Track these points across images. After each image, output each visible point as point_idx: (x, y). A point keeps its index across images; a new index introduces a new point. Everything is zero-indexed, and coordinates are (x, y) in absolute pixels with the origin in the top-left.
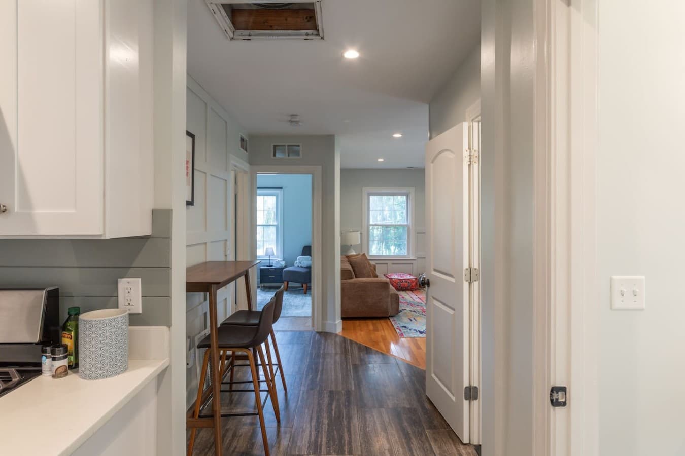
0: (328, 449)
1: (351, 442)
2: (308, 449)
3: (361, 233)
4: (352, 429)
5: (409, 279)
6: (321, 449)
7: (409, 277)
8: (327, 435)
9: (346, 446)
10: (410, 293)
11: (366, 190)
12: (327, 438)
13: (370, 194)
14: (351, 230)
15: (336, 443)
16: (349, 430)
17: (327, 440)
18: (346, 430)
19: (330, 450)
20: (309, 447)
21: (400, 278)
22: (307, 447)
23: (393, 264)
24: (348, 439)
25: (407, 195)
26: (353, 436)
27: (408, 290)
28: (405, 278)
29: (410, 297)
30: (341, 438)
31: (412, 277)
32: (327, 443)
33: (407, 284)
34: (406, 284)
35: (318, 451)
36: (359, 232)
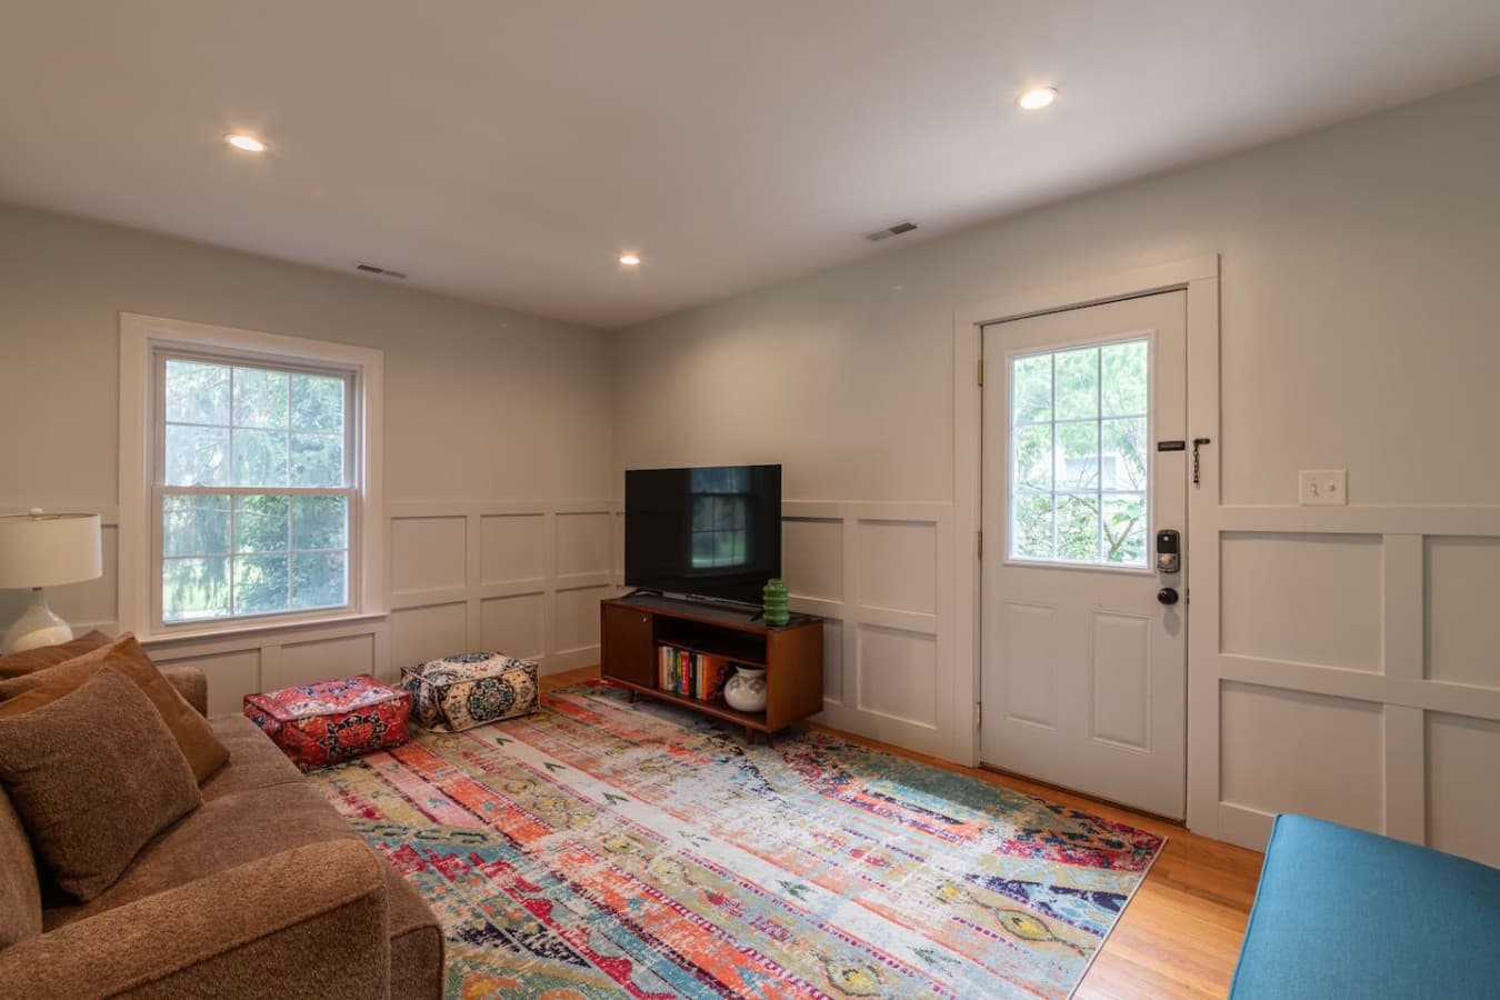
3: (111, 527)
5: (373, 707)
7: (370, 696)
10: (383, 763)
11: (139, 329)
13: (162, 353)
14: (38, 510)
21: (332, 707)
23: (284, 646)
25: (352, 378)
27: (373, 751)
28: (357, 702)
29: (397, 802)
31: (386, 694)
33: (368, 727)
34: (364, 731)
36: (97, 521)
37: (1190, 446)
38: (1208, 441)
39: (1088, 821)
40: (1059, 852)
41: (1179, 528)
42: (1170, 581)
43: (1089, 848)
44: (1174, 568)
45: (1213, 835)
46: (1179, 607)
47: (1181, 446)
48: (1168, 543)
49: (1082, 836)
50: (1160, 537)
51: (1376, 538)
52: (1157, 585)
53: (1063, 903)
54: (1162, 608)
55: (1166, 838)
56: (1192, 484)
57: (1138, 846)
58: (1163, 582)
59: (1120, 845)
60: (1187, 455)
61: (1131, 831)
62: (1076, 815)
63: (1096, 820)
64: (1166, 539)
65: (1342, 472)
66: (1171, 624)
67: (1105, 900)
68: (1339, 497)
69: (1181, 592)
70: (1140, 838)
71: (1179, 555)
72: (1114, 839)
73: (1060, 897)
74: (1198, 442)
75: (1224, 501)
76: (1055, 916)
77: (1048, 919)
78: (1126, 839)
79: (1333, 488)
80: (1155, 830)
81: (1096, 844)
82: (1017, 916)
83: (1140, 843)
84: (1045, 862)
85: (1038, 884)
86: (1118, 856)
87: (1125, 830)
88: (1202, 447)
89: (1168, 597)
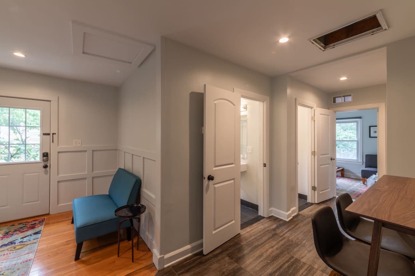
0: (303, 266)
1: (286, 261)
2: (316, 272)
4: (277, 267)
6: (308, 268)
8: (296, 273)
9: (291, 261)
12: (299, 272)
15: (295, 266)
16: (281, 267)
17: (299, 270)
18: (282, 270)
19: (303, 264)
20: (315, 273)
22: (316, 274)
24: (286, 264)
26: (282, 263)
30: (289, 267)
32: (301, 269)
35: (310, 268)
37: (51, 135)
38: (55, 134)
39: (24, 224)
40: (19, 232)
41: (48, 152)
42: (46, 163)
43: (27, 228)
44: (47, 160)
45: (57, 213)
46: (48, 169)
47: (49, 134)
48: (45, 155)
49: (24, 227)
50: (44, 154)
51: (86, 151)
52: (43, 164)
53: (25, 239)
54: (44, 169)
55: (46, 218)
56: (51, 142)
57: (40, 222)
58: (44, 164)
59: (36, 223)
60: (50, 136)
61: (37, 220)
62: (19, 224)
63: (26, 222)
64: (45, 154)
65: (81, 140)
66: (46, 173)
67: (36, 233)
68: (80, 145)
69: (48, 165)
70: (40, 220)
71: (48, 158)
72: (33, 223)
73: (24, 239)
74: (53, 134)
75: (59, 145)
76: (25, 242)
77: (24, 243)
78: (36, 222)
79: (79, 143)
80: (43, 218)
81: (29, 226)
82: (14, 247)
83: (40, 221)
84: (16, 235)
85: (17, 240)
86: (36, 225)
87: (35, 221)
88: (54, 135)
89: (46, 167)
